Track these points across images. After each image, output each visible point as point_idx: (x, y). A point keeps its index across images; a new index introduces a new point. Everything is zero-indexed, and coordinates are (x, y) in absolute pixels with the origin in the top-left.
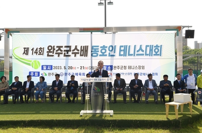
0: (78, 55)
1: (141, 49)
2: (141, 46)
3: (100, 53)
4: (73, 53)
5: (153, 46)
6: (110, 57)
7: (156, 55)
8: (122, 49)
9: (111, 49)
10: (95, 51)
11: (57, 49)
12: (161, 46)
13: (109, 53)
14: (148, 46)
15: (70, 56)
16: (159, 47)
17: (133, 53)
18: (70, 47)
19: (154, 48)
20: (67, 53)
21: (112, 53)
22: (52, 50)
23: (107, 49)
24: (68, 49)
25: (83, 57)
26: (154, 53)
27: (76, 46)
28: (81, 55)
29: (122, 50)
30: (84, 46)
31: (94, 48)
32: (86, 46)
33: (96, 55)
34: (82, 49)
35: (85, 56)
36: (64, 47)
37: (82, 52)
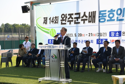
0: (87, 22)
3: (107, 18)
4: (82, 20)
6: (118, 22)
9: (119, 12)
10: (103, 16)
11: (68, 17)
13: (118, 18)
15: (79, 23)
18: (79, 14)
20: (77, 20)
21: (121, 17)
22: (64, 19)
23: (115, 13)
24: (78, 16)
25: (91, 24)
27: (85, 13)
30: (92, 12)
31: (102, 13)
32: (93, 12)
33: (103, 20)
34: (90, 15)
35: (93, 22)
36: (74, 14)
37: (90, 18)
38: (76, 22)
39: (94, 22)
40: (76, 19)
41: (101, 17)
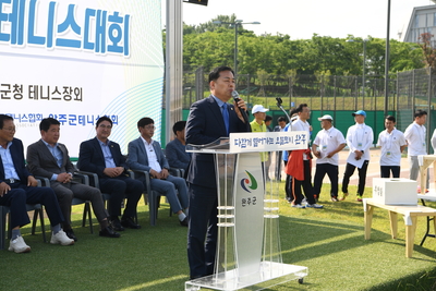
2: (71, 7)
5: (105, 12)
8: (7, 9)
14: (92, 12)
16: (120, 20)
19: (109, 24)
26: (109, 42)
29: (5, 17)
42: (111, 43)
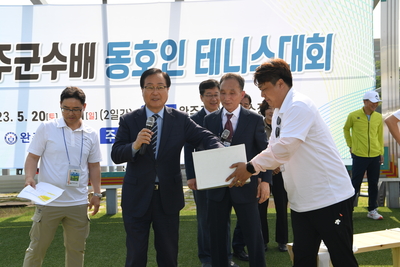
0: (63, 75)
1: (264, 49)
2: (264, 39)
3: (133, 67)
4: (45, 68)
5: (302, 37)
7: (314, 66)
8: (206, 49)
9: (169, 51)
10: (119, 60)
12: (330, 37)
13: (165, 66)
14: (287, 39)
15: (35, 77)
16: (322, 40)
17: (240, 64)
18: (35, 47)
19: (307, 46)
20: (27, 68)
21: (174, 66)
23: (157, 52)
24: (30, 54)
25: (80, 81)
26: (306, 61)
27: (55, 46)
28: (73, 75)
29: (204, 56)
30: (81, 46)
31: (115, 49)
32: (87, 44)
33: (121, 72)
34: (76, 54)
35: (85, 77)
36: (14, 47)
37: (76, 63)
38: (23, 72)
39: (92, 77)
40: (23, 66)
41: (113, 61)
42: (310, 62)
